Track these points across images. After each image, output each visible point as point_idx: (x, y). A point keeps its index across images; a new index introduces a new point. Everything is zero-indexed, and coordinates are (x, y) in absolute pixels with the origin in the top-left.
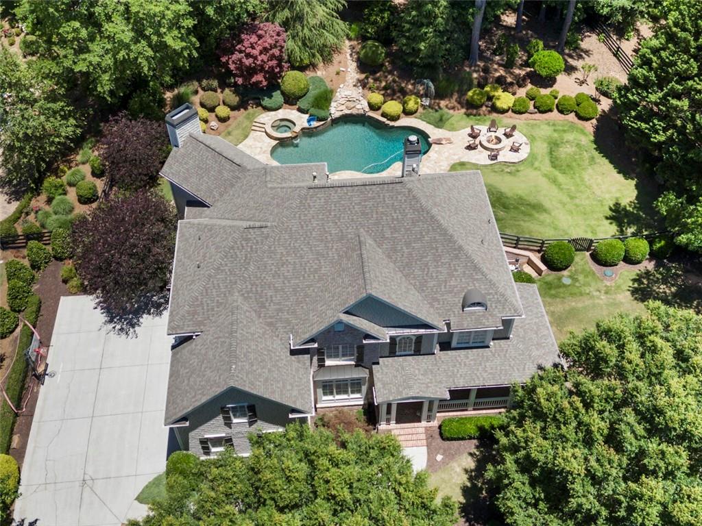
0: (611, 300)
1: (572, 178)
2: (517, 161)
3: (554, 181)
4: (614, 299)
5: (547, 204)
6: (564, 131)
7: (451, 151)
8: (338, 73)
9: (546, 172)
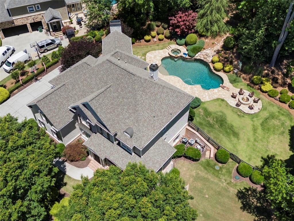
0: (226, 188)
1: (265, 134)
2: (246, 112)
3: (255, 130)
4: (228, 188)
5: (241, 135)
6: (283, 115)
7: (224, 93)
8: (213, 44)
9: (255, 124)
